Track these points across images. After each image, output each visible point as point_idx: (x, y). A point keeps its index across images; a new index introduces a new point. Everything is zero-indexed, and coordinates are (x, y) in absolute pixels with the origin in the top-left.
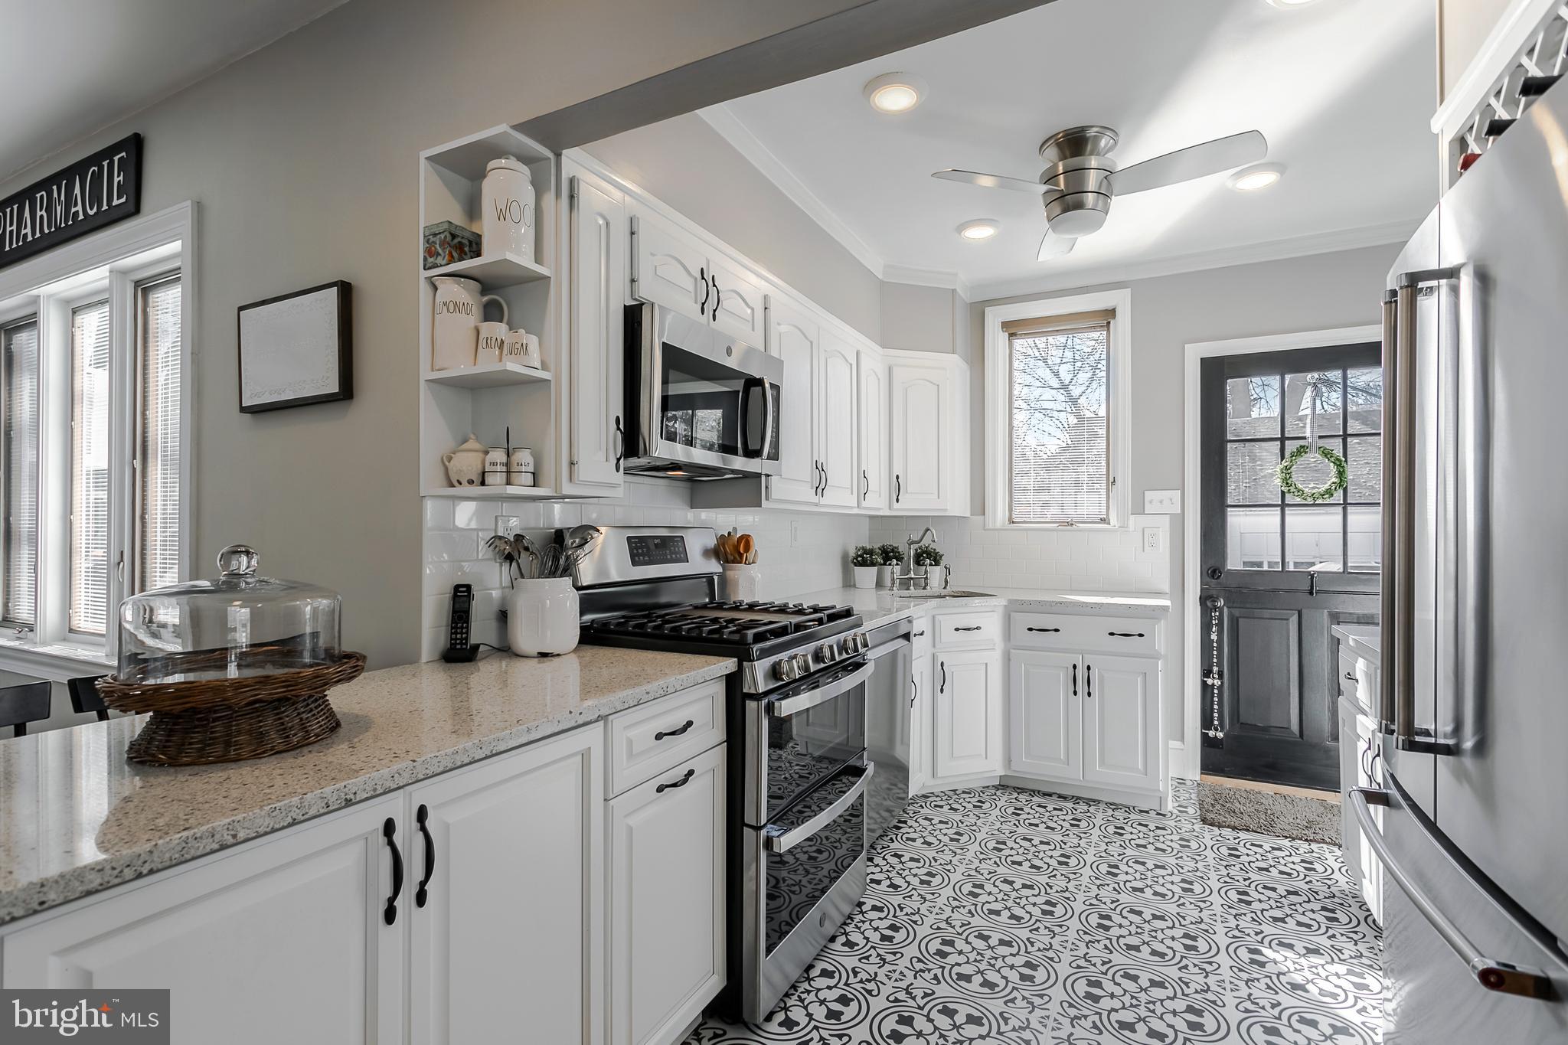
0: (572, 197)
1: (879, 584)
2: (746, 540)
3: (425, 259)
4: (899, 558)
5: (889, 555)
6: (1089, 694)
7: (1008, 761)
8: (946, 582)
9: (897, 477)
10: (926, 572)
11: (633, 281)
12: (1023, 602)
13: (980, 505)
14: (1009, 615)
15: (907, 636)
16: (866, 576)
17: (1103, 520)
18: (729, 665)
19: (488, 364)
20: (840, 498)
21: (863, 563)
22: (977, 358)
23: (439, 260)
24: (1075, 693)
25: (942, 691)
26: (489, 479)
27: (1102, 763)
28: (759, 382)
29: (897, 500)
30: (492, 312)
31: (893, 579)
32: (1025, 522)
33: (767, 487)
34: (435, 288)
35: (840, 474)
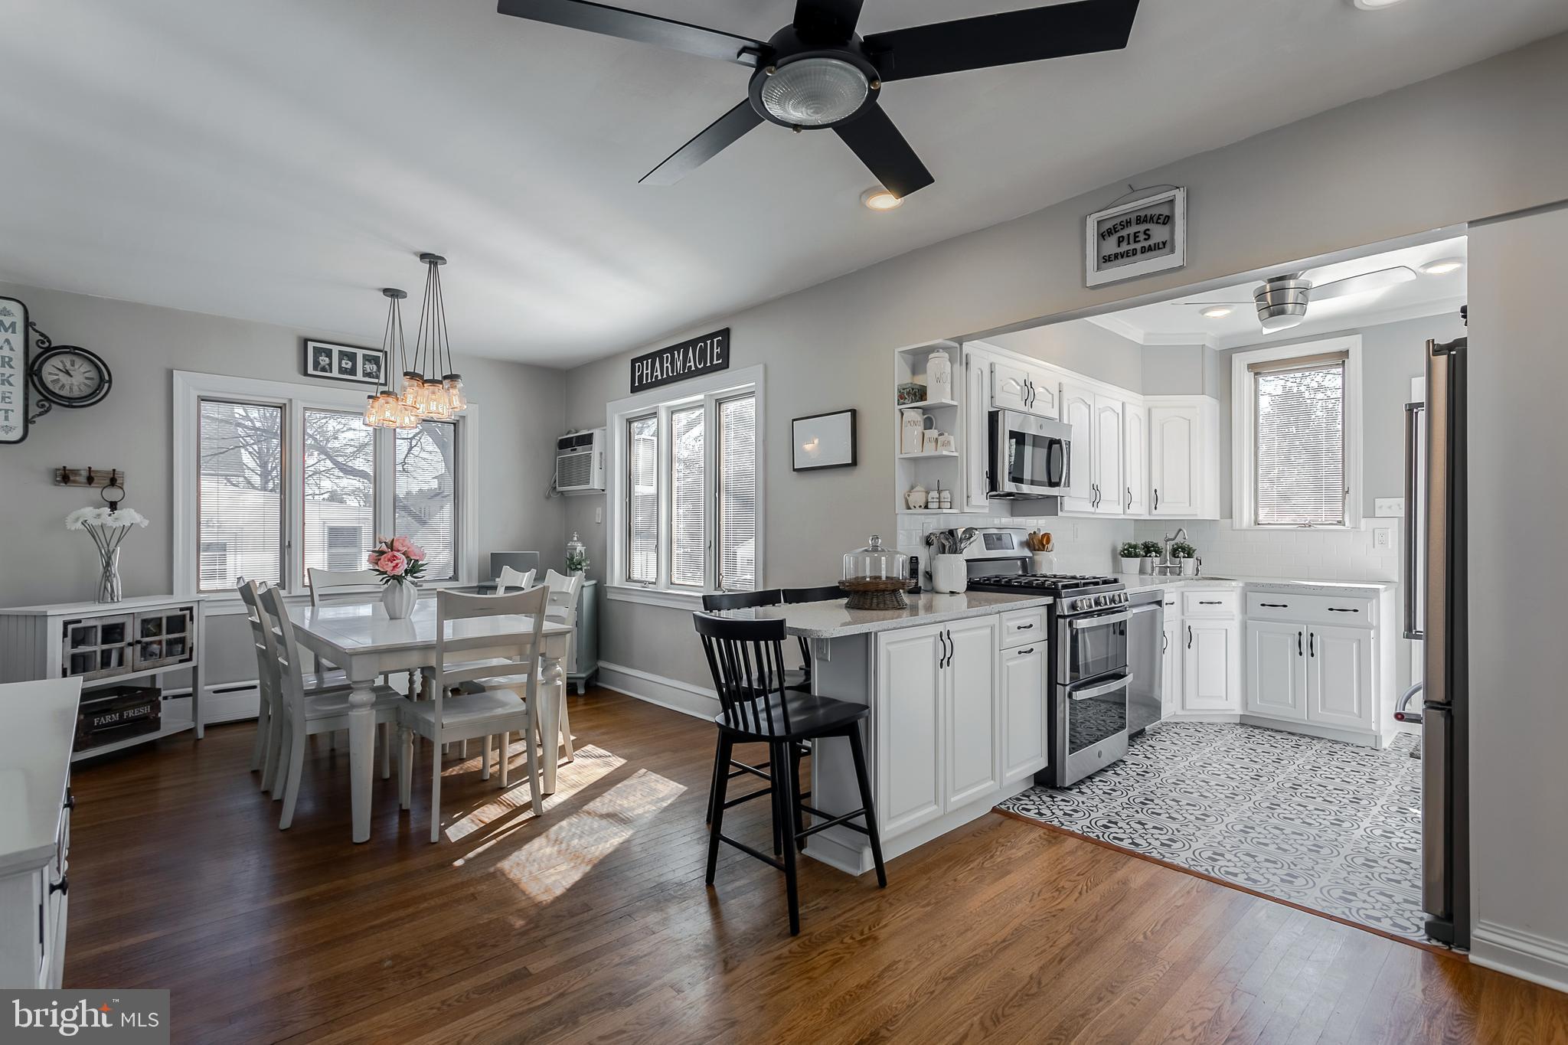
0: (967, 364)
1: (1142, 571)
2: (1047, 537)
3: (898, 400)
4: (1158, 552)
5: (1149, 549)
6: (1312, 655)
7: (1245, 703)
8: (1198, 570)
9: (1156, 491)
10: (1180, 563)
11: (992, 397)
12: (1256, 585)
13: (1228, 509)
14: (1246, 595)
15: (1159, 603)
16: (1132, 564)
17: (1339, 522)
18: (1049, 600)
19: (930, 451)
20: (1110, 508)
21: (1129, 555)
22: (1225, 394)
23: (906, 401)
24: (1301, 654)
25: (1189, 647)
26: (930, 505)
27: (1323, 707)
28: (1059, 442)
29: (1156, 508)
30: (928, 424)
31: (1153, 567)
32: (1269, 524)
33: (1061, 504)
34: (902, 414)
35: (1110, 492)
